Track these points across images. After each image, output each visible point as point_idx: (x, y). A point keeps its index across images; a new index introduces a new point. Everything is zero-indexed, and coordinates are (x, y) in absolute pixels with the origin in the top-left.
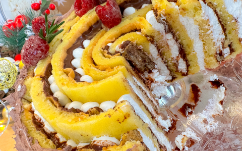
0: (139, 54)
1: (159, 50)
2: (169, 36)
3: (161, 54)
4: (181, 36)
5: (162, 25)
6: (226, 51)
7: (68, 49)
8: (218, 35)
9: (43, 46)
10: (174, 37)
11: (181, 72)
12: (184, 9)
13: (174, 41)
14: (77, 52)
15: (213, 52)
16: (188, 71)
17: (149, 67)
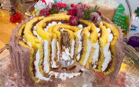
0: (67, 39)
1: (75, 44)
2: (81, 43)
3: (75, 47)
4: (85, 46)
5: (81, 37)
6: (95, 66)
7: (53, 20)
8: (96, 58)
9: (48, 13)
10: (82, 44)
11: (77, 59)
12: (90, 38)
13: (81, 46)
14: (54, 23)
15: (90, 62)
16: (79, 61)
17: (67, 46)
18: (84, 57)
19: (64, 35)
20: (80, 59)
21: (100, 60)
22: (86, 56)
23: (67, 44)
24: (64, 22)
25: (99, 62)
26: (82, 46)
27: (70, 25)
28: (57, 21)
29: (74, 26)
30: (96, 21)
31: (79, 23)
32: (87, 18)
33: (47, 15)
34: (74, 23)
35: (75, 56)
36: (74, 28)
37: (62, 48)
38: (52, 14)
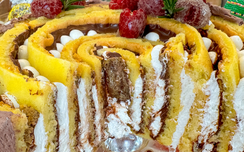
0: (121, 76)
1: (144, 90)
2: (162, 83)
3: (144, 96)
4: (173, 93)
5: (161, 66)
6: (208, 148)
7: (71, 24)
8: (209, 122)
10: (165, 88)
11: (151, 131)
12: (190, 66)
13: (163, 92)
14: (76, 34)
15: (193, 136)
16: (158, 136)
17: (122, 96)
18: (175, 125)
19: (111, 64)
20: (161, 131)
21: (222, 128)
22: (181, 119)
23: (120, 92)
24: (105, 28)
25: (221, 134)
26: (167, 93)
27: (123, 36)
28: (85, 28)
29: (136, 37)
30: (197, 20)
31: (148, 29)
32: (168, 13)
33: (53, 14)
34: (135, 30)
35: (145, 124)
36: (137, 42)
37: (106, 105)
38: (67, 9)
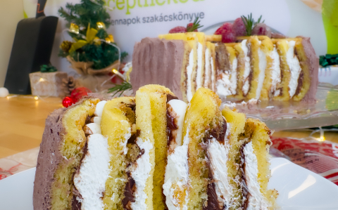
1: (238, 66)
2: (247, 59)
3: (238, 69)
4: (255, 63)
5: (247, 49)
6: (277, 93)
8: (276, 76)
10: (250, 61)
11: (243, 92)
13: (249, 64)
15: (268, 86)
16: (247, 94)
17: (225, 68)
18: (257, 83)
20: (249, 90)
21: (283, 78)
23: (224, 66)
25: (283, 83)
26: (251, 65)
35: (239, 88)
37: (216, 73)
